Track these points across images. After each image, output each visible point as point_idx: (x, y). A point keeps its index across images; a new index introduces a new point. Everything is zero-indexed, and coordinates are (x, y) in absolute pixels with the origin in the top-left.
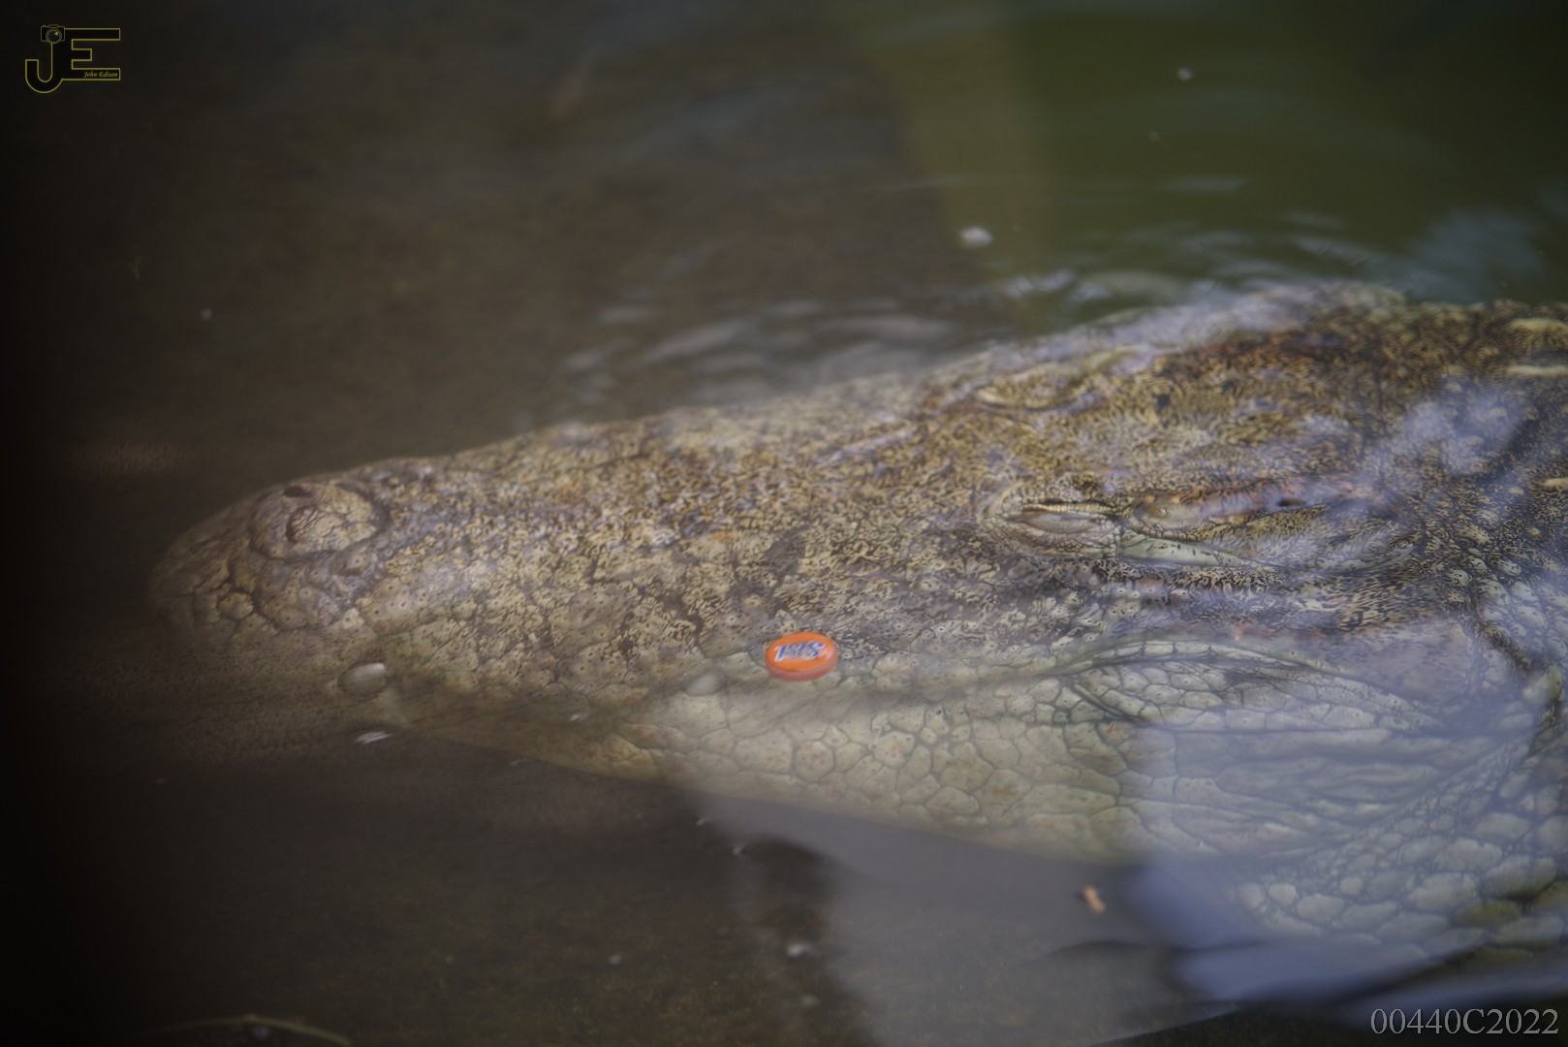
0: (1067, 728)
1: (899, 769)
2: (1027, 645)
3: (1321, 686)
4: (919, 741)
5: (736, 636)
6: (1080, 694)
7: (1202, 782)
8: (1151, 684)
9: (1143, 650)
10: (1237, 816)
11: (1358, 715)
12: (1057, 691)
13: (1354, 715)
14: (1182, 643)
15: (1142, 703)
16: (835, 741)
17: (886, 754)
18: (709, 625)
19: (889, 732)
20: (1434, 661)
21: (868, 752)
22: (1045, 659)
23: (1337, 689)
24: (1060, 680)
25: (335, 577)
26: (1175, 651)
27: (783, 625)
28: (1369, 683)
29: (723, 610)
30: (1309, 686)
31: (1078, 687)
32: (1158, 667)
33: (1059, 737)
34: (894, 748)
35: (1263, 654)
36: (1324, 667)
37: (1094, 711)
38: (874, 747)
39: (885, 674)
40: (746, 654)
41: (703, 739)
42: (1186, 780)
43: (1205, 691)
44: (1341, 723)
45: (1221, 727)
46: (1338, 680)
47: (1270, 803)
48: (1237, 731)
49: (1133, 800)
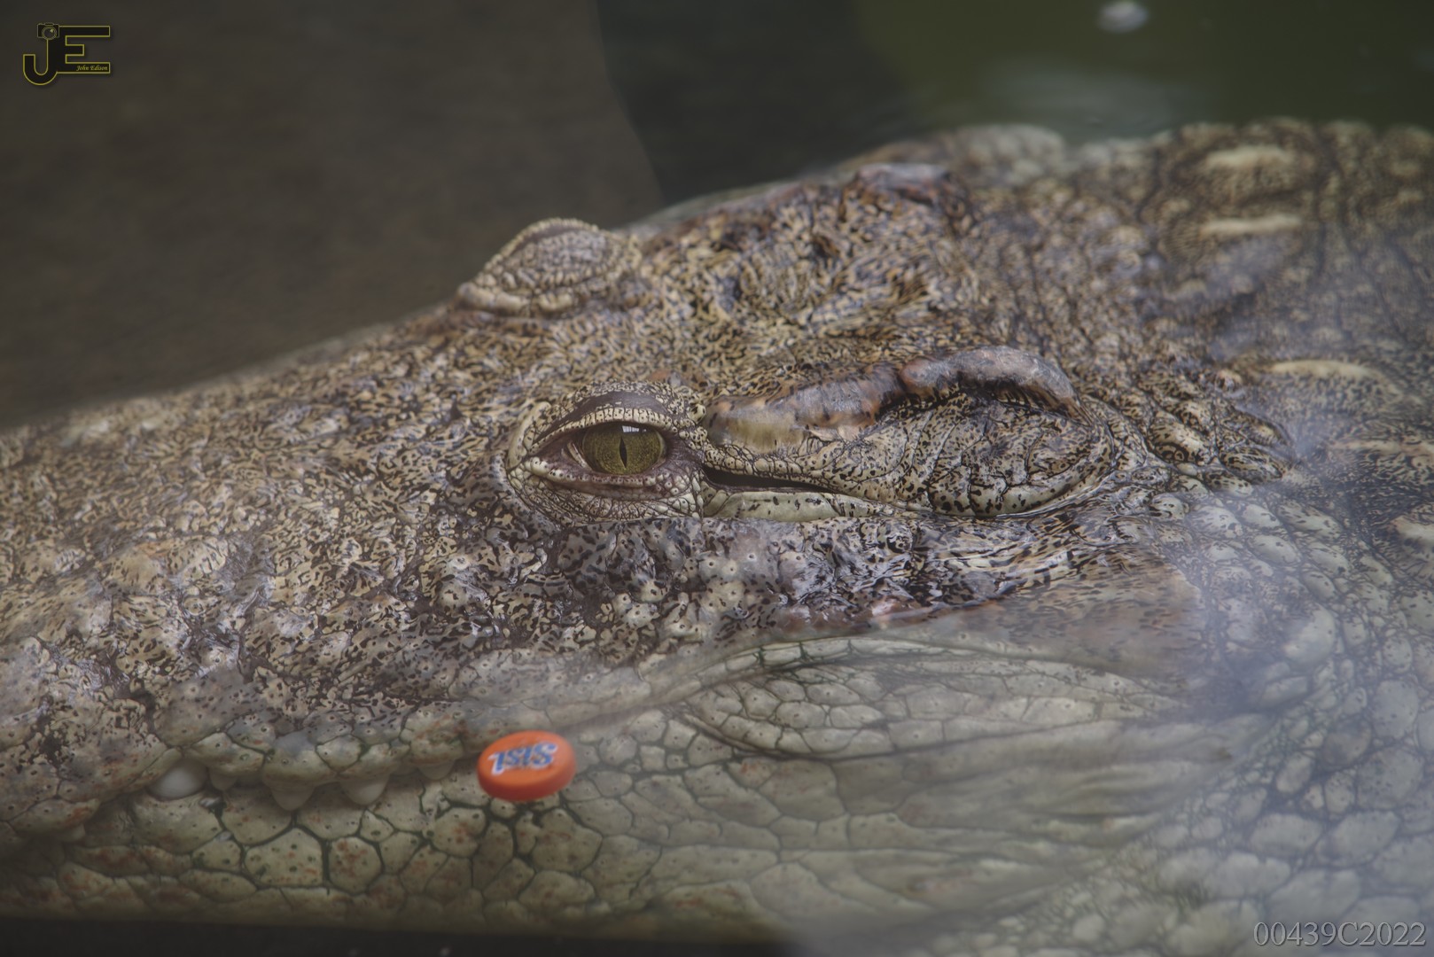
0: (688, 774)
2: (606, 671)
3: (1009, 676)
5: (203, 712)
6: (695, 726)
7: (882, 818)
8: (782, 702)
9: (761, 658)
10: (936, 856)
11: (1068, 706)
12: (663, 726)
13: (1063, 708)
14: (811, 643)
15: (777, 730)
16: (376, 833)
17: (449, 840)
18: (162, 702)
19: (448, 810)
20: (1155, 622)
21: (424, 840)
22: (635, 688)
23: (1031, 677)
24: (664, 712)
26: (804, 655)
27: (266, 687)
28: (1076, 664)
29: (177, 678)
30: (993, 679)
31: (689, 717)
32: (787, 679)
33: (679, 786)
34: (459, 831)
35: (923, 643)
36: (1009, 650)
37: (717, 748)
38: (430, 833)
39: (420, 737)
40: (223, 735)
41: (195, 855)
42: (859, 820)
43: (855, 703)
44: (1046, 720)
45: (887, 747)
46: (1032, 664)
47: (980, 834)
48: (909, 750)
49: (797, 854)
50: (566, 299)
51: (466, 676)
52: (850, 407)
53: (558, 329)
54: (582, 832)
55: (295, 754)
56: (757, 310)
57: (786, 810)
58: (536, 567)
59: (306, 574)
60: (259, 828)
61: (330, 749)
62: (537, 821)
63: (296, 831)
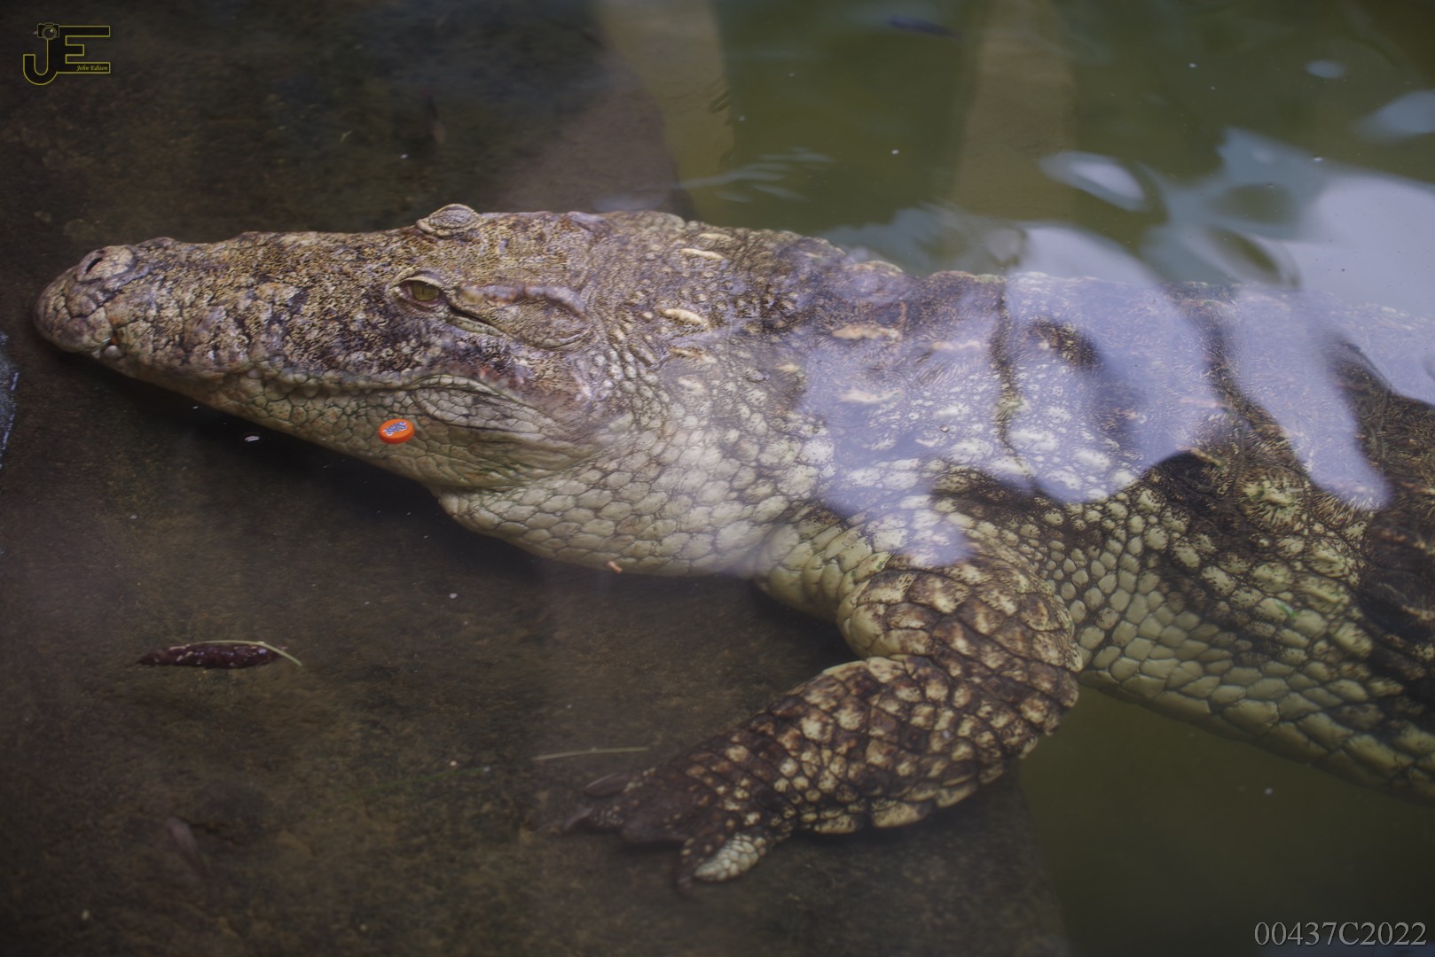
0: (405, 416)
1: (335, 424)
2: (391, 370)
3: (514, 410)
4: (344, 413)
6: (412, 400)
7: (462, 448)
8: (441, 399)
9: (440, 381)
10: (477, 467)
11: (530, 426)
12: (403, 398)
14: (457, 378)
15: (436, 409)
16: (309, 409)
17: (330, 417)
18: (253, 341)
19: (332, 406)
21: (322, 415)
22: (397, 382)
23: (522, 413)
24: (406, 392)
25: (98, 292)
26: (453, 383)
28: (539, 412)
29: (262, 332)
30: (509, 410)
31: (412, 396)
32: (445, 391)
34: (333, 415)
36: (520, 401)
37: (416, 409)
38: (325, 413)
39: (327, 379)
40: (268, 362)
42: (454, 447)
43: (462, 406)
44: (521, 429)
45: (465, 424)
46: (525, 408)
47: (492, 463)
48: (472, 427)
49: (432, 454)
50: (447, 233)
51: (348, 359)
52: (504, 296)
53: (441, 243)
54: (369, 426)
55: (286, 375)
56: (510, 253)
57: (432, 438)
58: (384, 324)
59: (315, 307)
60: (274, 396)
61: (298, 376)
62: (356, 418)
63: (285, 400)
